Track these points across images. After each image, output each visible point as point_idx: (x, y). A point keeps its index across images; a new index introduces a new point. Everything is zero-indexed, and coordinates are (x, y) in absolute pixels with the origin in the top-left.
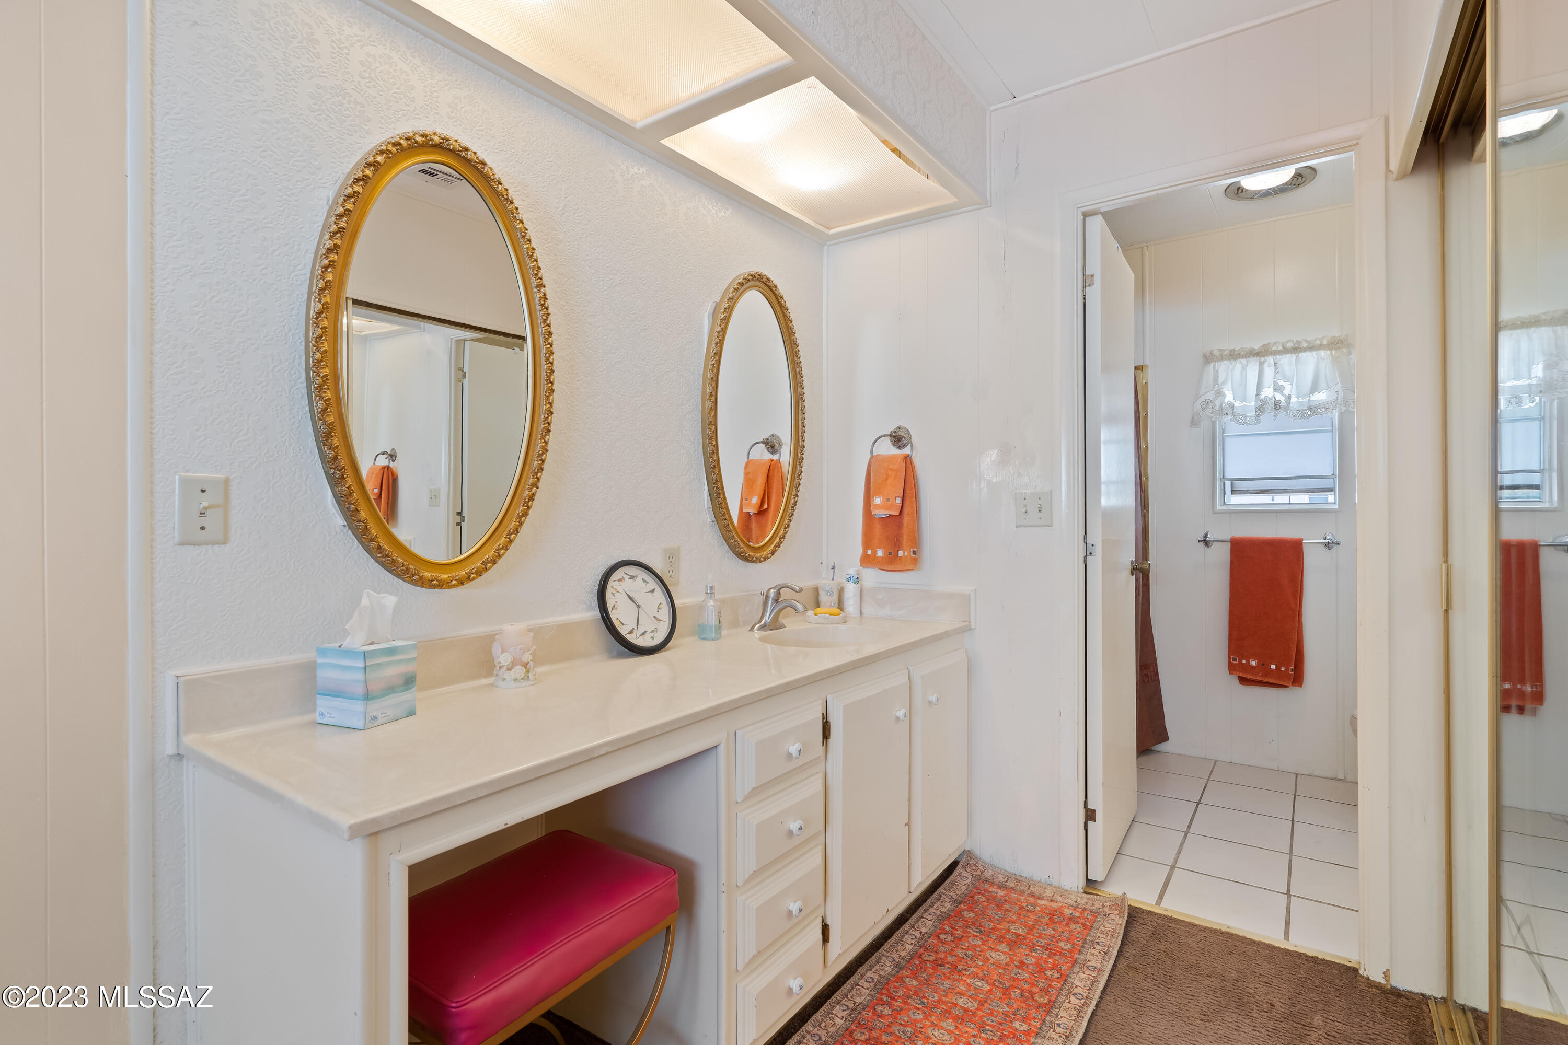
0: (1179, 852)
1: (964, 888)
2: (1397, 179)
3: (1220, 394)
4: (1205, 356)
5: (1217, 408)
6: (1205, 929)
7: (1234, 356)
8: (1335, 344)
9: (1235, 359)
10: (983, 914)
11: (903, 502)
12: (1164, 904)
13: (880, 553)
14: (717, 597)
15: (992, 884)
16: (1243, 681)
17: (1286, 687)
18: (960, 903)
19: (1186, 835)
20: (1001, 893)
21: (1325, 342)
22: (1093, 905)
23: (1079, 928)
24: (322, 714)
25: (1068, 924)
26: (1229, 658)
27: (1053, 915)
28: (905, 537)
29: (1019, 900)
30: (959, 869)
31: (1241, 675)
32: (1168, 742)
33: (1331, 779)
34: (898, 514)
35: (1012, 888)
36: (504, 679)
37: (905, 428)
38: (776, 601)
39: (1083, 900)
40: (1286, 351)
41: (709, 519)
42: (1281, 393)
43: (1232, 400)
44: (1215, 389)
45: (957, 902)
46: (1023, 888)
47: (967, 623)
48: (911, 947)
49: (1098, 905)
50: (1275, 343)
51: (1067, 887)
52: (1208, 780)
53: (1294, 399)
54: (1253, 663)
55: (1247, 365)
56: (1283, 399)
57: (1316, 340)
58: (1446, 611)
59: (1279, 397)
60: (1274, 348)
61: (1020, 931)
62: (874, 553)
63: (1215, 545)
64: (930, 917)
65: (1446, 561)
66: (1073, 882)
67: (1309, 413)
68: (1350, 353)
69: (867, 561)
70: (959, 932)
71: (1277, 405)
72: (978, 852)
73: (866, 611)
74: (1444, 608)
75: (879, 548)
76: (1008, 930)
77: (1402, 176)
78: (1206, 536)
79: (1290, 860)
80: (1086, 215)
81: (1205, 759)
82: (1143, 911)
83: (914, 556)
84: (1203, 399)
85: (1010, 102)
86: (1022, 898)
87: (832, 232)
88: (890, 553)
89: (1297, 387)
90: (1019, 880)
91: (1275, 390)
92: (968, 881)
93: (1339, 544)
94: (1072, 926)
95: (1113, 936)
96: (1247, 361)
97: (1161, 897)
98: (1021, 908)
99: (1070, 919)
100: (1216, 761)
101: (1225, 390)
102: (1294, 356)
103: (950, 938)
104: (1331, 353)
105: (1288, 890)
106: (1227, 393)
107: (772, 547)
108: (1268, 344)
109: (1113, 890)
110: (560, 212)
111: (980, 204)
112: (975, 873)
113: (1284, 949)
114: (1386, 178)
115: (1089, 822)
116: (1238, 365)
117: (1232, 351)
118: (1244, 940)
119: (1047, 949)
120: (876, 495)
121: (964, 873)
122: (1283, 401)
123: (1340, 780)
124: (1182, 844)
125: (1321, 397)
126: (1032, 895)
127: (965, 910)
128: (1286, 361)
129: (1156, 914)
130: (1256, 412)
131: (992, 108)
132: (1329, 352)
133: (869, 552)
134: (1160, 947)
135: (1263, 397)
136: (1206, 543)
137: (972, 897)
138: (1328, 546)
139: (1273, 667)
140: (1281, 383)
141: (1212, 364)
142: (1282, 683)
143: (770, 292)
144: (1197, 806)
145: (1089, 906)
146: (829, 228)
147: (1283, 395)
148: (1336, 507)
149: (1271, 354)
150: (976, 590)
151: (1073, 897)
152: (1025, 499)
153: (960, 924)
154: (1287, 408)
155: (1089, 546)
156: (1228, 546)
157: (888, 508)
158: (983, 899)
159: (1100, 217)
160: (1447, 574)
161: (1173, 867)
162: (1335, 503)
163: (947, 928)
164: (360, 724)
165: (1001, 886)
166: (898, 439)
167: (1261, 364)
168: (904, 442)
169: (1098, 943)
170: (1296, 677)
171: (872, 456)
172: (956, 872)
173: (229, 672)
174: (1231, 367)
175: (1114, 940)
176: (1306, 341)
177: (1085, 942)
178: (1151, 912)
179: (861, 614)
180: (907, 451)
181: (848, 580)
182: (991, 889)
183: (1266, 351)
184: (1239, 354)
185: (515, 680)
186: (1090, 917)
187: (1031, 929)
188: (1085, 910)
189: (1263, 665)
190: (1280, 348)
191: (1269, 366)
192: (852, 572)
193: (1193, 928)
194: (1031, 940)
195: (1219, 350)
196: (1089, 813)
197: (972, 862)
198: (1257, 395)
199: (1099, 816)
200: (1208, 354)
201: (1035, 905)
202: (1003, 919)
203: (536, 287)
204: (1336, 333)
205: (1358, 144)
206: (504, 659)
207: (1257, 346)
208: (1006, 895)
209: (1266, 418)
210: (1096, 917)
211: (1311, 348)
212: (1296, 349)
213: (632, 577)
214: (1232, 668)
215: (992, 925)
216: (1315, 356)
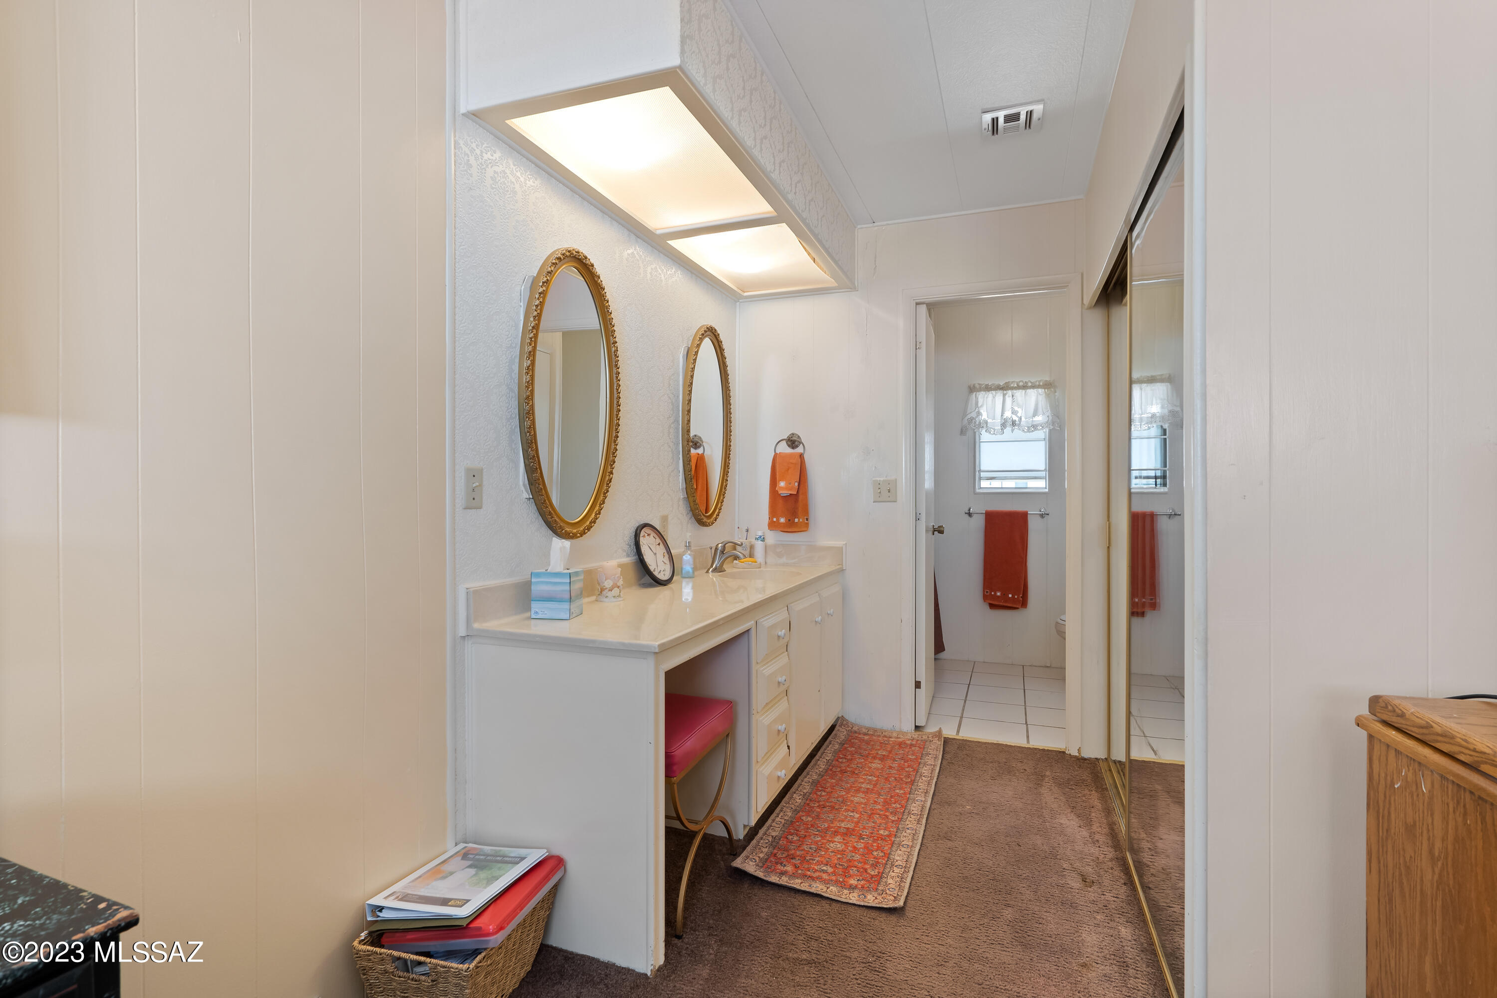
0: (963, 710)
1: (843, 737)
2: (1087, 309)
3: (979, 414)
4: (969, 387)
5: (977, 423)
6: (985, 743)
7: (988, 388)
8: (1047, 385)
9: (989, 391)
10: (860, 748)
11: (799, 485)
12: (961, 734)
13: (782, 520)
14: (692, 549)
15: (860, 734)
16: (992, 606)
17: (1018, 608)
18: (844, 744)
19: (965, 702)
20: (866, 737)
21: (1041, 384)
22: (922, 737)
23: (917, 748)
24: (536, 613)
25: (910, 747)
26: (984, 591)
27: (901, 745)
28: (800, 508)
29: (879, 740)
30: (837, 728)
31: (991, 602)
32: (945, 652)
33: (1043, 667)
34: (796, 493)
35: (872, 734)
36: (607, 597)
37: (797, 435)
38: (722, 552)
39: (916, 735)
40: (1019, 388)
41: (682, 497)
42: (1016, 415)
43: (987, 419)
44: (976, 412)
45: (842, 744)
46: (879, 734)
47: (841, 566)
48: (824, 766)
49: (925, 737)
50: (1013, 382)
51: (905, 730)
52: (972, 672)
53: (1023, 419)
54: (999, 594)
55: (995, 396)
56: (1017, 419)
57: (1036, 382)
58: (1109, 547)
59: (1015, 418)
60: (1012, 385)
61: (884, 753)
62: (778, 520)
63: (975, 516)
64: (829, 752)
65: (1109, 520)
66: (908, 727)
67: (1032, 429)
68: (1055, 392)
69: (773, 526)
70: (849, 757)
71: (1014, 423)
72: (846, 717)
73: (768, 561)
74: (1108, 546)
75: (782, 517)
76: (877, 754)
77: (1090, 308)
78: (969, 510)
79: (1025, 709)
80: (917, 304)
81: (968, 661)
82: (950, 739)
83: (807, 522)
84: (969, 416)
85: (871, 225)
86: (880, 739)
87: (746, 294)
88: (789, 520)
89: (1025, 412)
90: (875, 730)
91: (1012, 413)
92: (845, 733)
93: (1048, 514)
94: (913, 748)
95: (937, 750)
96: (996, 393)
97: (958, 731)
98: (881, 743)
99: (911, 745)
100: (975, 662)
101: (982, 411)
102: (1024, 391)
103: (844, 760)
104: (1045, 391)
105: (1026, 722)
106: (983, 412)
107: (715, 516)
108: (1009, 382)
109: (932, 729)
110: (615, 291)
111: (851, 289)
112: (848, 729)
113: (1028, 747)
114: (1082, 307)
115: (916, 689)
116: (990, 395)
117: (987, 385)
118: (1006, 745)
119: (902, 759)
120: (781, 480)
121: (841, 729)
122: (1017, 420)
123: (1048, 667)
124: (964, 706)
125: (1039, 419)
126: (885, 736)
127: (848, 747)
128: (1019, 394)
129: (957, 739)
130: (1001, 427)
131: (859, 227)
132: (1043, 390)
133: (775, 520)
134: (963, 753)
135: (1005, 417)
136: (970, 514)
137: (850, 741)
138: (1042, 516)
139: (1010, 596)
140: (1016, 408)
141: (974, 393)
142: (1015, 606)
143: (715, 339)
144: (969, 686)
145: (920, 738)
146: (744, 292)
147: (1018, 417)
148: (1047, 490)
149: (1010, 389)
150: (846, 544)
151: (909, 735)
152: (879, 484)
153: (848, 753)
154: (1019, 425)
155: (918, 514)
156: (983, 517)
157: (790, 490)
158: (857, 741)
159: (925, 305)
160: (1109, 528)
161: (962, 717)
162: (1046, 488)
163: (841, 756)
164: (567, 616)
165: (865, 734)
166: (793, 442)
167: (1004, 395)
168: (796, 444)
169: (930, 754)
170: (1024, 603)
171: (776, 455)
172: (836, 729)
173: (486, 587)
174: (986, 396)
175: (938, 752)
176: (1031, 382)
177: (922, 754)
178: (954, 739)
179: (766, 563)
180: (800, 450)
181: (757, 539)
182: (860, 736)
183: (1007, 387)
184: (991, 388)
185: (614, 597)
186: (922, 743)
187: (890, 752)
188: (918, 740)
189: (1004, 595)
190: (1016, 385)
191: (1009, 397)
192: (760, 533)
193: (979, 744)
194: (892, 757)
195: (979, 384)
196: (917, 684)
197: (845, 723)
198: (1002, 416)
199: (923, 685)
200: (972, 387)
201: (889, 741)
202: (872, 749)
203: (613, 344)
204: (1047, 378)
205: (1068, 286)
206: (608, 584)
207: (1002, 383)
208: (870, 738)
209: (1008, 430)
210: (925, 743)
211: (1033, 387)
212: (1025, 387)
213: (649, 535)
214: (985, 598)
215: (867, 752)
216: (1036, 392)
